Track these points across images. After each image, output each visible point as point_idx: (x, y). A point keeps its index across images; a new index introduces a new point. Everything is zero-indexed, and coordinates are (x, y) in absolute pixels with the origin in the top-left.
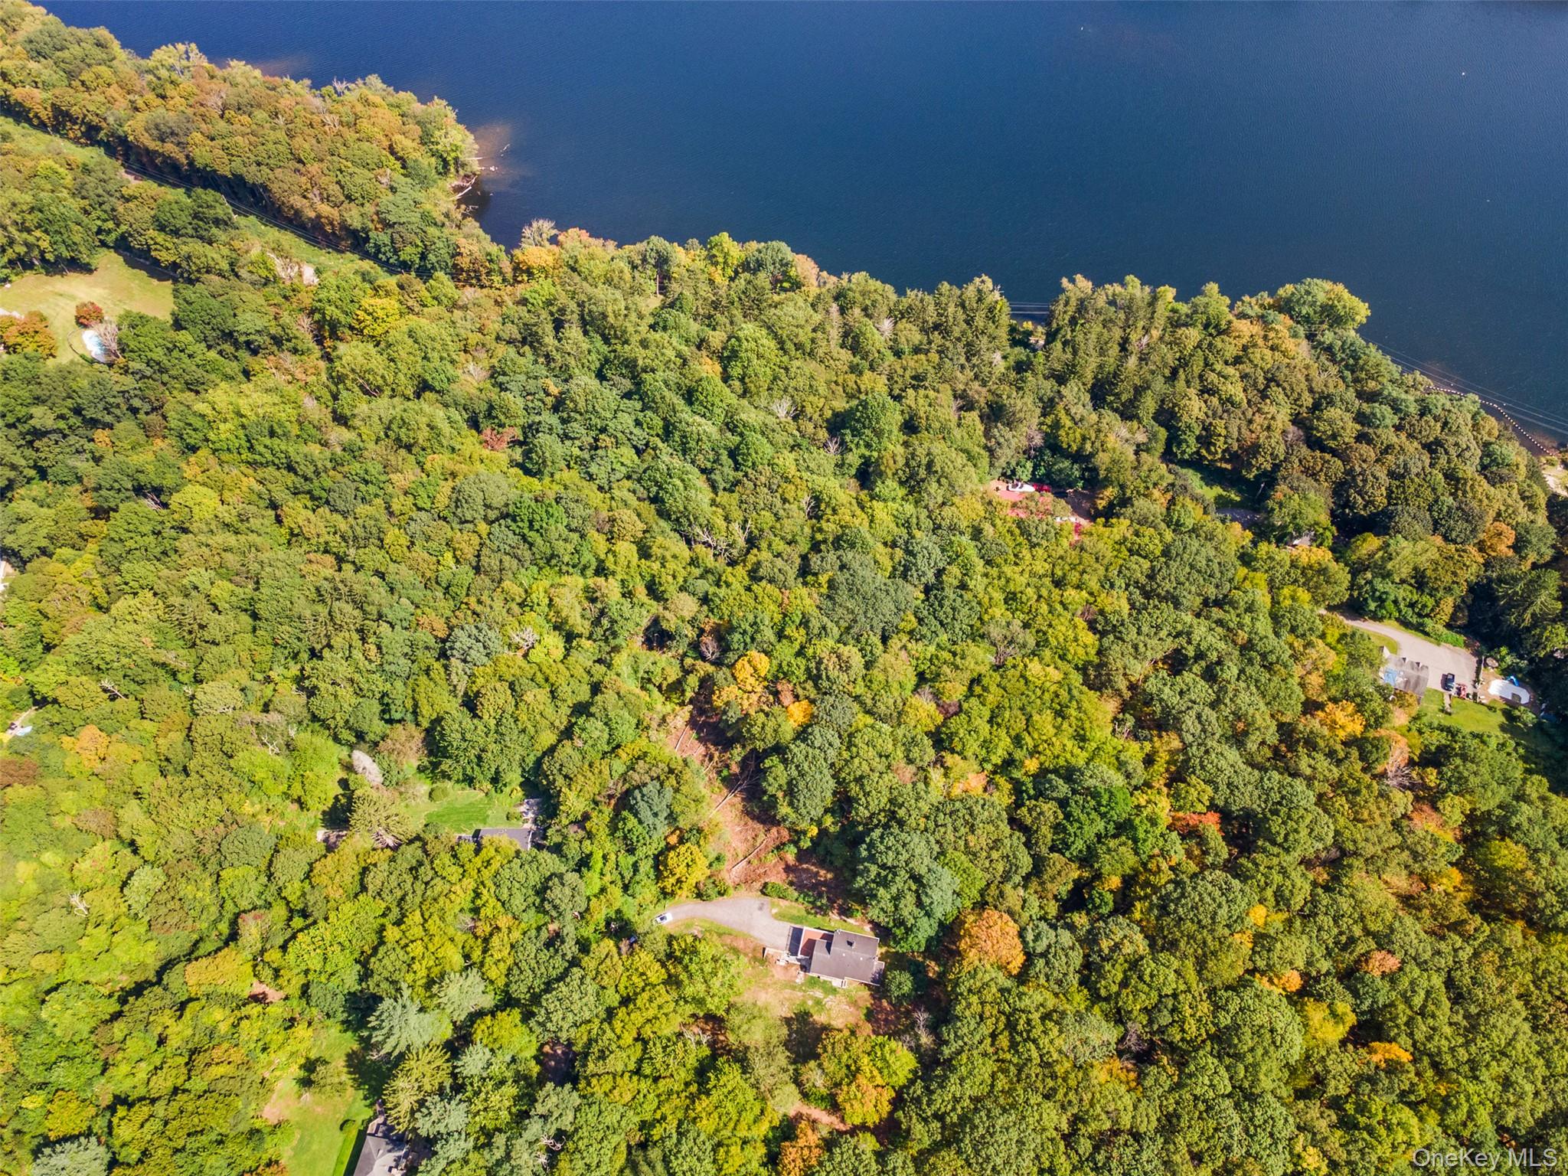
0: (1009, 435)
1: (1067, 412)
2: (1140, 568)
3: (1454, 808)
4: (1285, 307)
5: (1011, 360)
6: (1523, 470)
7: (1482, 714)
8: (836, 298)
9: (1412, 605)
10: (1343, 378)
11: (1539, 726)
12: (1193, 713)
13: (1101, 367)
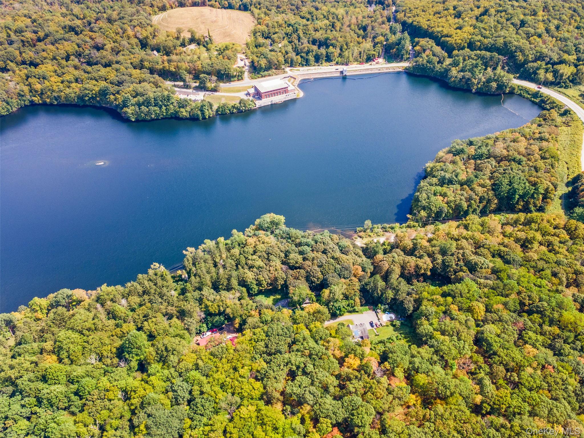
0: (191, 320)
1: (208, 300)
2: (261, 346)
3: (399, 373)
4: (260, 228)
5: (179, 290)
6: (351, 246)
7: (386, 329)
8: (97, 301)
9: (348, 305)
10: (289, 242)
11: (402, 323)
12: (307, 392)
13: (212, 277)
